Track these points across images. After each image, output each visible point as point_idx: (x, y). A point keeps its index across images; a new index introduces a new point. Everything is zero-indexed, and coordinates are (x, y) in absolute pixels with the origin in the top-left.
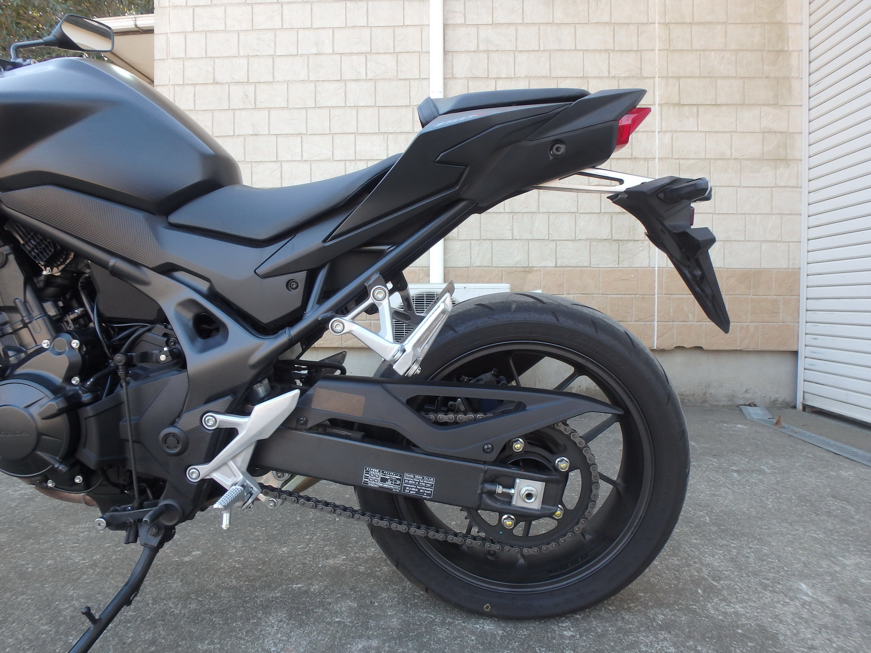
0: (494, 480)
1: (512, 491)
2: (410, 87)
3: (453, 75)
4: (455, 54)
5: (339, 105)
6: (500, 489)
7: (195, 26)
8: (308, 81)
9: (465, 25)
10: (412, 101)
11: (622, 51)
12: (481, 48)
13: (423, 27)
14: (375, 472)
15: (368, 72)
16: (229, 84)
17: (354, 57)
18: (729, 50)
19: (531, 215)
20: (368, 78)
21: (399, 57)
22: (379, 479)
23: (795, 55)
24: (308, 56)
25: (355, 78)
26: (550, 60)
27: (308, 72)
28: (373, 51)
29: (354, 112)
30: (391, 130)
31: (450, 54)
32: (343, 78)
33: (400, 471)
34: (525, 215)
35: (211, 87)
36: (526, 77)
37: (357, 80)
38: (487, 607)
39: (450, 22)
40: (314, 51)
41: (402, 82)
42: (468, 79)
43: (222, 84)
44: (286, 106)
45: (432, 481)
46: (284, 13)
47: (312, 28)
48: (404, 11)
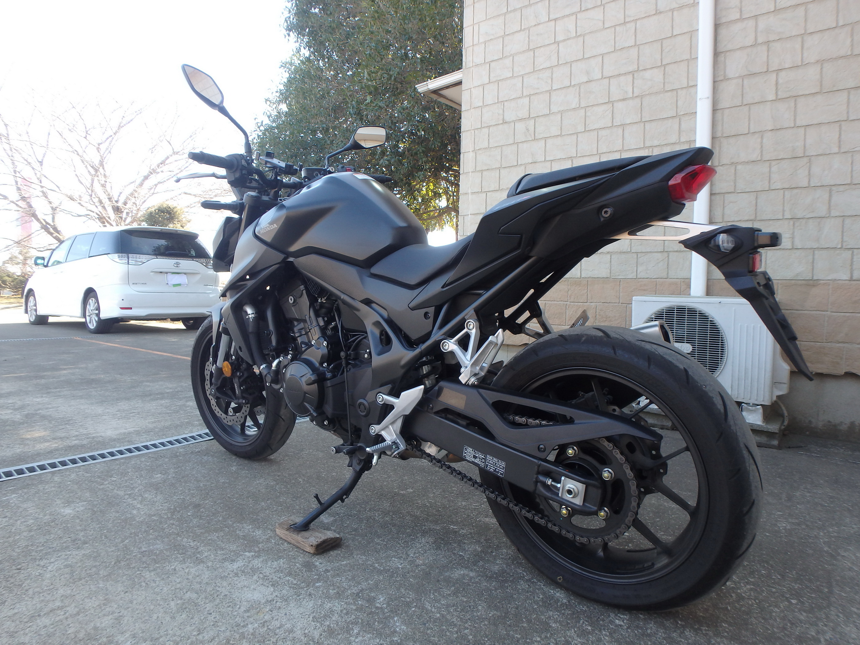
0: (548, 474)
1: (559, 485)
2: (677, 97)
3: (725, 76)
4: (728, 54)
5: (606, 126)
6: (549, 482)
7: (491, 78)
8: (580, 108)
9: (741, 19)
10: (679, 112)
12: (760, 40)
13: (693, 33)
14: (470, 450)
15: (635, 89)
16: (514, 122)
17: (622, 78)
19: (818, 220)
20: (635, 95)
21: (666, 69)
22: (472, 455)
24: (580, 85)
25: (623, 98)
26: (852, 35)
27: (580, 99)
28: (641, 68)
29: (620, 131)
30: (655, 143)
31: (723, 55)
32: (611, 100)
33: (485, 453)
34: (811, 220)
35: (501, 126)
37: (624, 100)
38: (560, 579)
39: (724, 20)
40: (585, 79)
41: (669, 94)
42: (742, 77)
43: (510, 122)
44: (559, 134)
45: (503, 464)
46: (560, 51)
47: (583, 59)
48: (672, 22)
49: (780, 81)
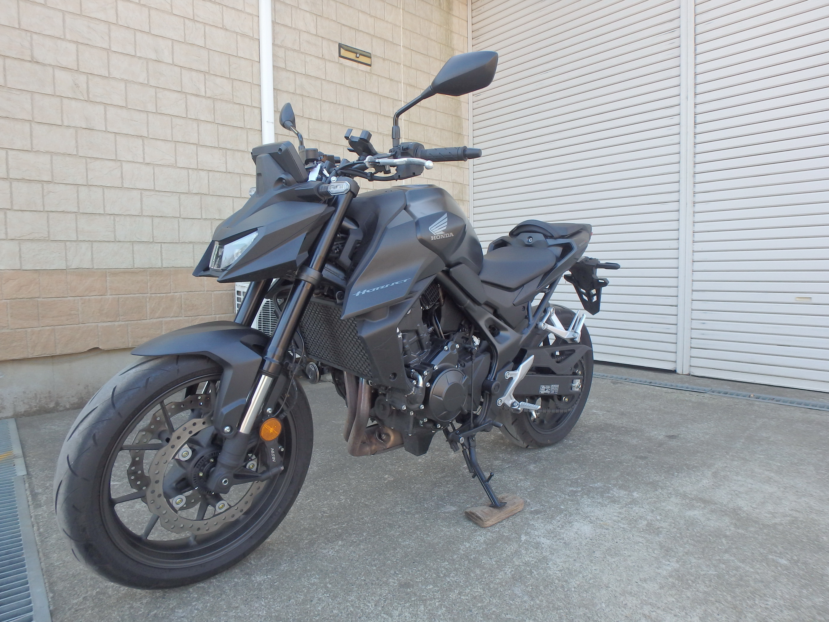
1: (574, 385)
3: (277, 109)
4: (279, 92)
5: (180, 115)
8: (148, 85)
9: (285, 69)
10: (246, 125)
11: (385, 116)
15: (207, 89)
17: (194, 74)
18: (437, 128)
20: (207, 96)
21: (234, 83)
23: (466, 137)
24: (147, 60)
25: (195, 93)
26: (343, 113)
27: (148, 76)
28: (211, 72)
29: (195, 125)
30: (229, 146)
31: (275, 91)
32: (183, 91)
35: (28, 64)
36: (328, 122)
37: (197, 95)
39: (278, 65)
40: (154, 57)
41: (237, 106)
43: (44, 65)
44: (124, 105)
45: (558, 385)
47: (149, 33)
48: (237, 44)
49: (310, 127)
